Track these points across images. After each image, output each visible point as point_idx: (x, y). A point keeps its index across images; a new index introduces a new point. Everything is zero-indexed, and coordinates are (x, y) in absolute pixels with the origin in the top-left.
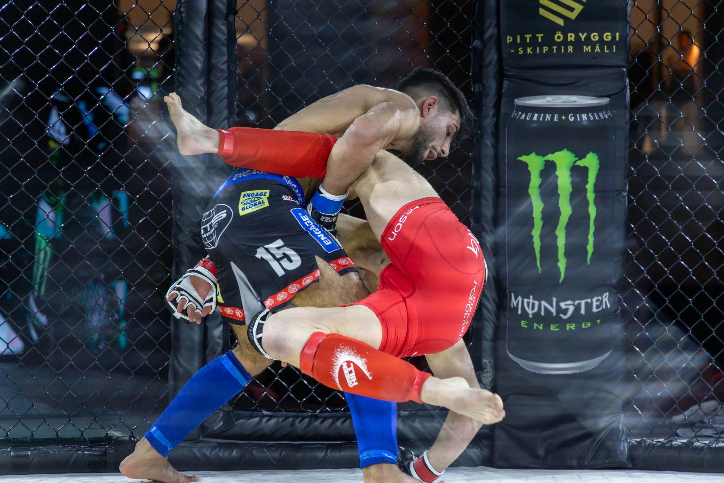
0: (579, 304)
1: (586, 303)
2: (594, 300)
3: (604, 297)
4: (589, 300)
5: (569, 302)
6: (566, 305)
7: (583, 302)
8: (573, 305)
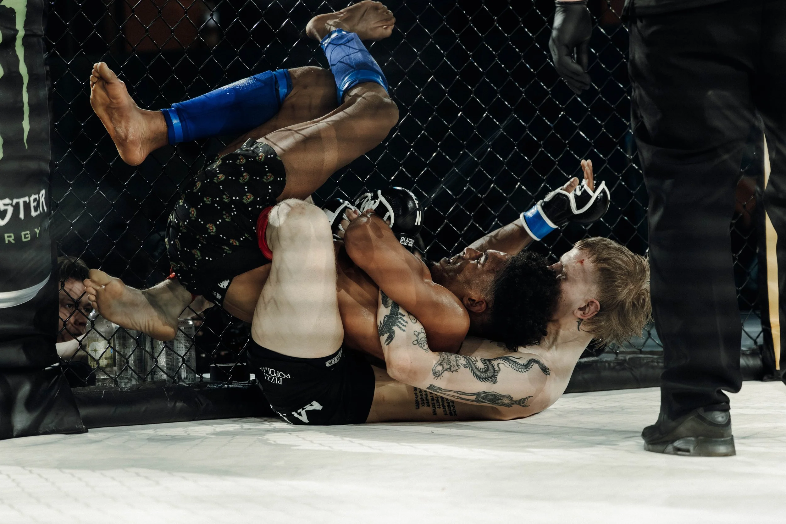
0: (18, 204)
1: (25, 202)
2: (32, 199)
3: (41, 195)
4: (26, 199)
5: (7, 201)
6: (5, 205)
7: (21, 201)
8: (11, 204)
